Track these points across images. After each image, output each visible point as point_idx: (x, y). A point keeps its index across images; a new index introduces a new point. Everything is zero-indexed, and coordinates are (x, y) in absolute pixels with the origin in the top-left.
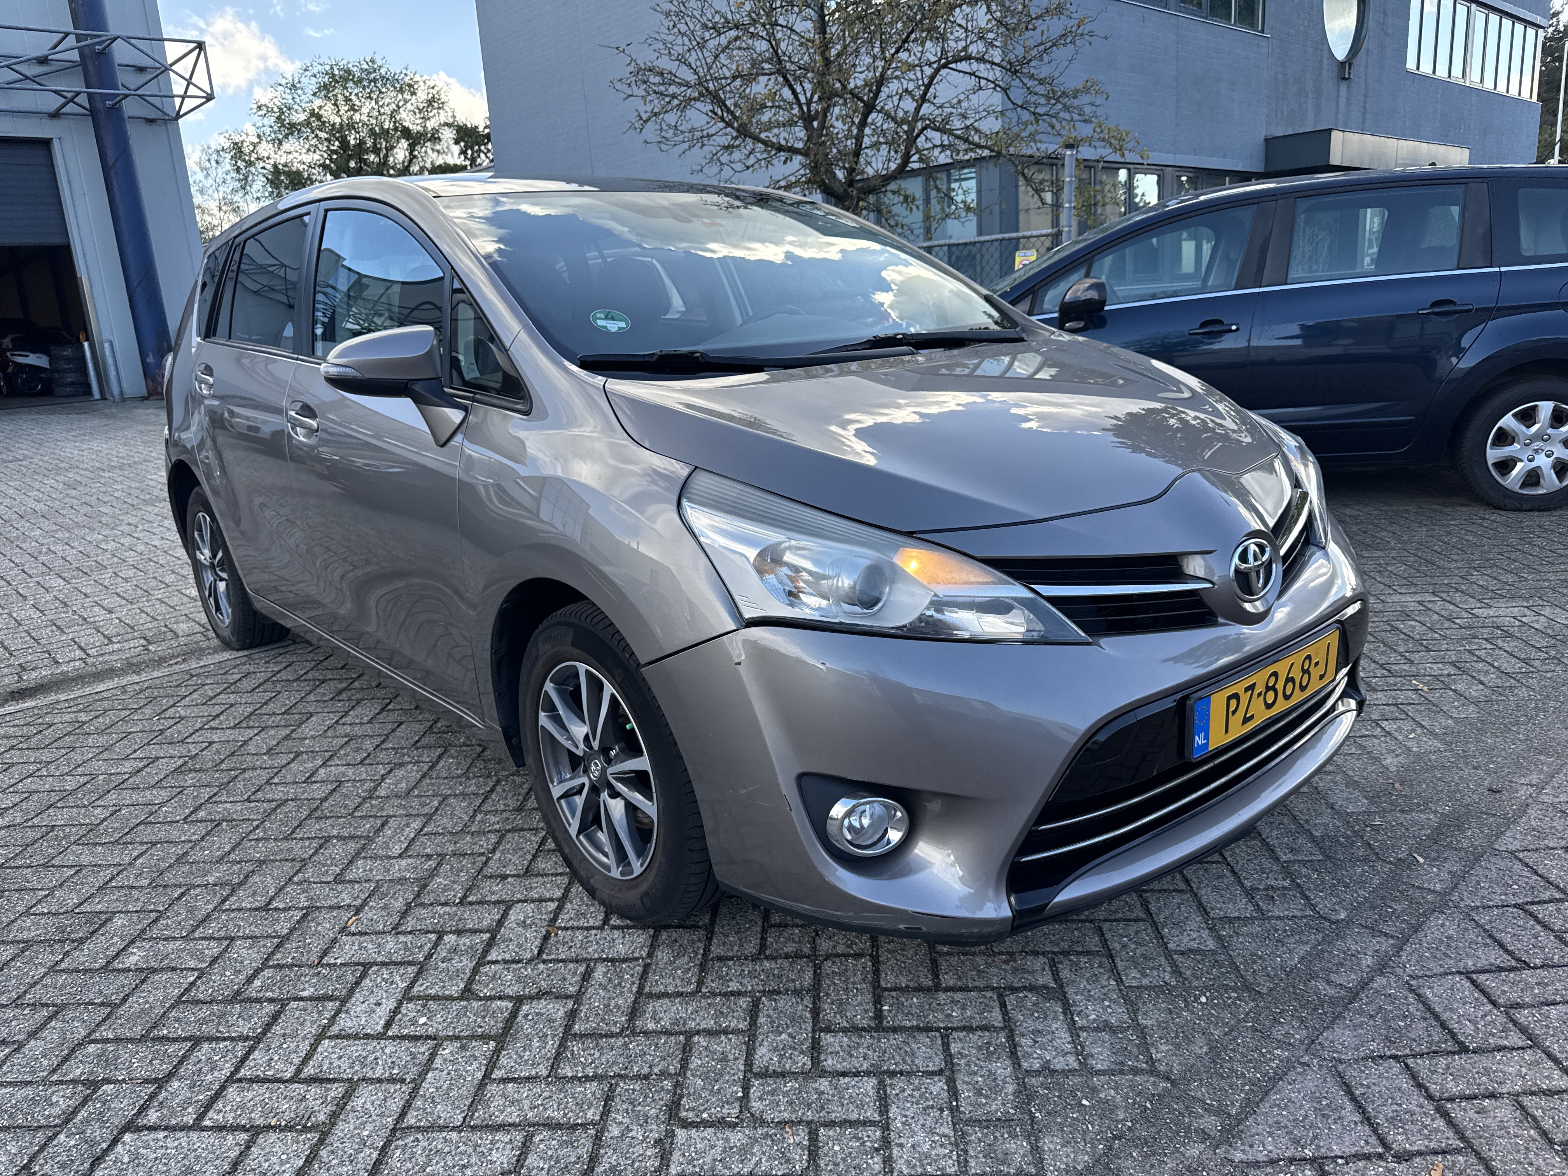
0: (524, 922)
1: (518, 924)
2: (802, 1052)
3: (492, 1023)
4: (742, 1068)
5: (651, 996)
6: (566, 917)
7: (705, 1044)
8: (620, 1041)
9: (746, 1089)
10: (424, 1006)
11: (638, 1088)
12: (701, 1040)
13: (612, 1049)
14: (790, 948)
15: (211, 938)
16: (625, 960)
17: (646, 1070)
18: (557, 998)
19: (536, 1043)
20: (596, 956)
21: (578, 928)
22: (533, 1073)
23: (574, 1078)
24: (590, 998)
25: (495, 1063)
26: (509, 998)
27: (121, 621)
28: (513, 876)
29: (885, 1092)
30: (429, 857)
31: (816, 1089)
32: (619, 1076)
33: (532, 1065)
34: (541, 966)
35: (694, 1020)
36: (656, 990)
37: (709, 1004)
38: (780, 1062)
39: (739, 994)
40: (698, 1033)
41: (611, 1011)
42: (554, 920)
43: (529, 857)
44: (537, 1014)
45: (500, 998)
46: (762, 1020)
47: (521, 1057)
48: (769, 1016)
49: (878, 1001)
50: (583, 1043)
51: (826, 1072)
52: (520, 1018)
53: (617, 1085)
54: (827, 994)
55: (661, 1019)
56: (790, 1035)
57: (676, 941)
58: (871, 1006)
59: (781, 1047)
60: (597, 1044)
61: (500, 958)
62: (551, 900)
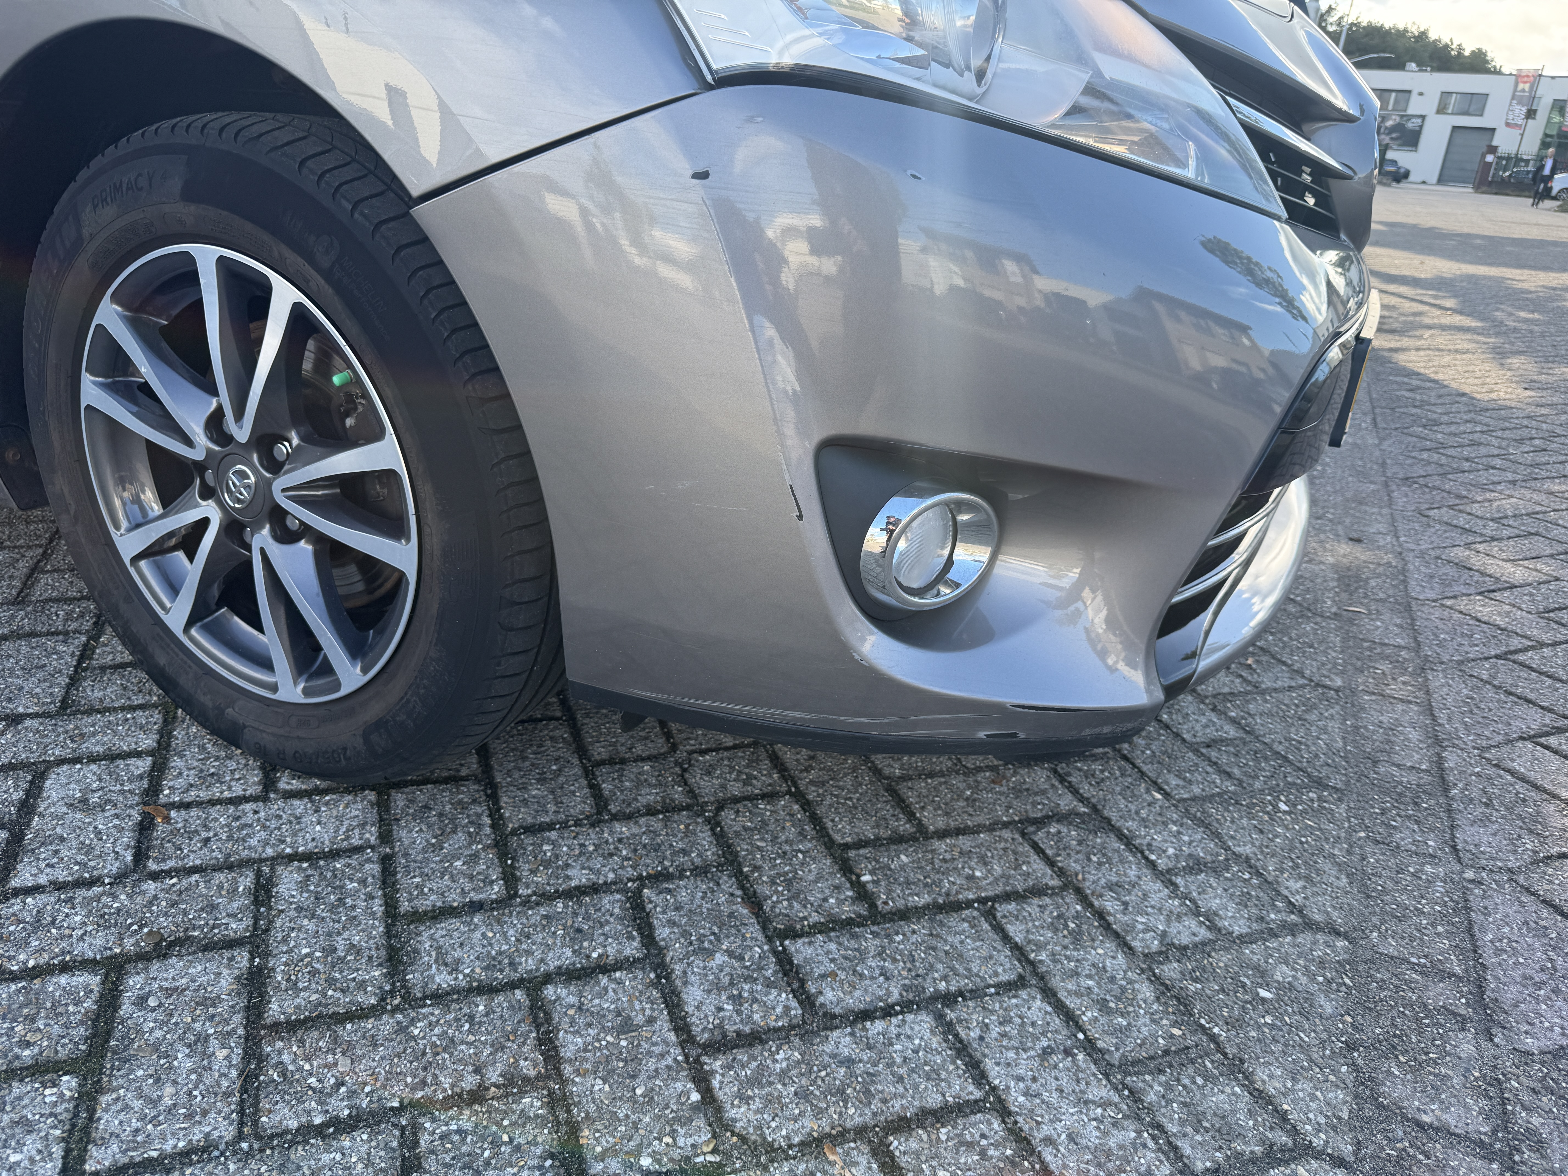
0: (84, 801)
1: (70, 806)
2: (769, 985)
3: (56, 1030)
4: (672, 1037)
5: (417, 917)
6: (180, 783)
7: (572, 999)
8: (387, 1024)
9: (702, 1081)
11: (468, 1126)
12: (562, 991)
13: (375, 1045)
14: (649, 796)
16: (335, 854)
17: (470, 1082)
18: (206, 949)
19: (183, 1061)
20: (270, 852)
21: (212, 803)
22: (197, 1136)
23: (306, 1132)
24: (285, 940)
25: (86, 1130)
26: (88, 965)
28: (36, 715)
29: (956, 1036)
31: (833, 1056)
32: (413, 1104)
33: (189, 1116)
34: (151, 887)
35: (529, 953)
36: (427, 903)
37: (546, 917)
38: (739, 1012)
39: (594, 889)
40: (547, 979)
41: (342, 960)
42: (153, 790)
43: (64, 680)
44: (169, 992)
45: (65, 968)
46: (662, 933)
47: (155, 1103)
48: (672, 923)
49: (847, 869)
50: (301, 1043)
51: (834, 1016)
52: (126, 1009)
53: (416, 1128)
54: (756, 868)
55: (458, 961)
56: (730, 953)
57: (427, 807)
58: (839, 879)
59: (726, 980)
60: (335, 1040)
61: (42, 880)
62: (138, 754)
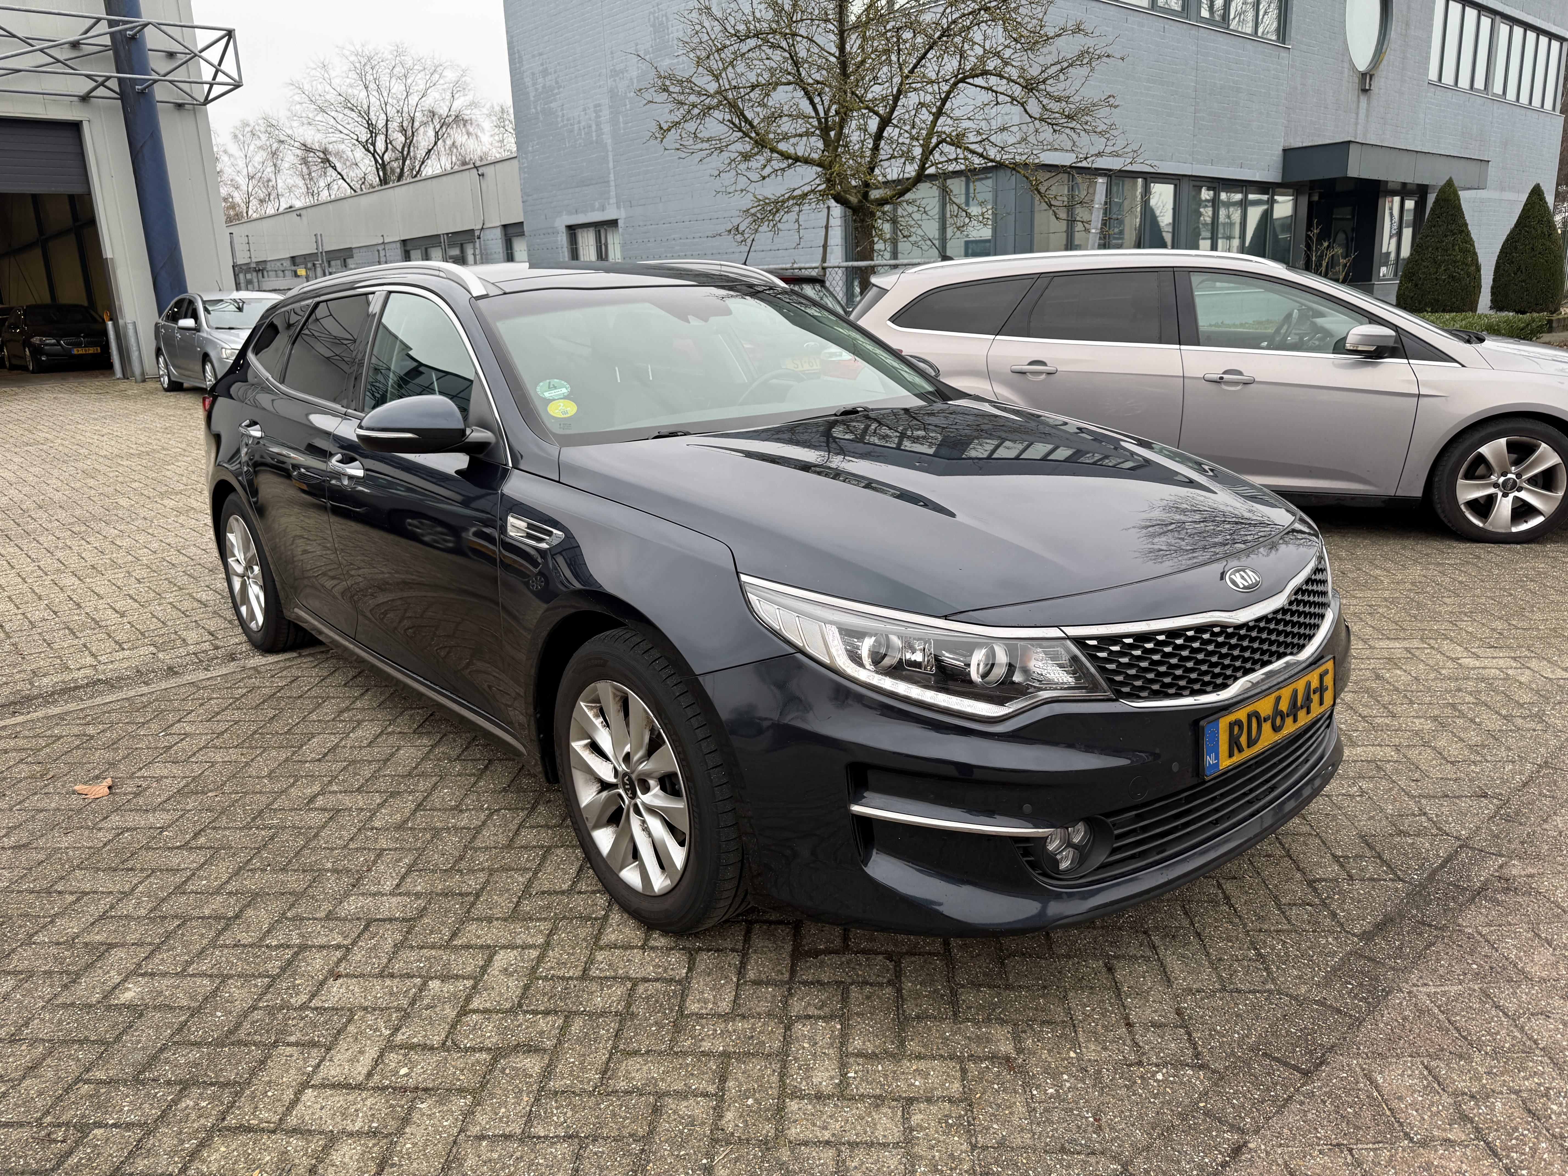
10: (405, 1055)
15: (203, 975)
27: (133, 626)
30: (418, 895)
